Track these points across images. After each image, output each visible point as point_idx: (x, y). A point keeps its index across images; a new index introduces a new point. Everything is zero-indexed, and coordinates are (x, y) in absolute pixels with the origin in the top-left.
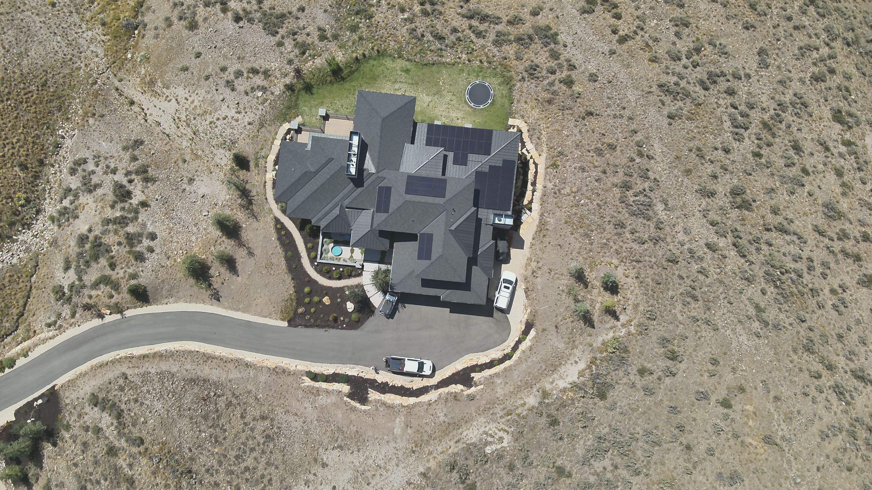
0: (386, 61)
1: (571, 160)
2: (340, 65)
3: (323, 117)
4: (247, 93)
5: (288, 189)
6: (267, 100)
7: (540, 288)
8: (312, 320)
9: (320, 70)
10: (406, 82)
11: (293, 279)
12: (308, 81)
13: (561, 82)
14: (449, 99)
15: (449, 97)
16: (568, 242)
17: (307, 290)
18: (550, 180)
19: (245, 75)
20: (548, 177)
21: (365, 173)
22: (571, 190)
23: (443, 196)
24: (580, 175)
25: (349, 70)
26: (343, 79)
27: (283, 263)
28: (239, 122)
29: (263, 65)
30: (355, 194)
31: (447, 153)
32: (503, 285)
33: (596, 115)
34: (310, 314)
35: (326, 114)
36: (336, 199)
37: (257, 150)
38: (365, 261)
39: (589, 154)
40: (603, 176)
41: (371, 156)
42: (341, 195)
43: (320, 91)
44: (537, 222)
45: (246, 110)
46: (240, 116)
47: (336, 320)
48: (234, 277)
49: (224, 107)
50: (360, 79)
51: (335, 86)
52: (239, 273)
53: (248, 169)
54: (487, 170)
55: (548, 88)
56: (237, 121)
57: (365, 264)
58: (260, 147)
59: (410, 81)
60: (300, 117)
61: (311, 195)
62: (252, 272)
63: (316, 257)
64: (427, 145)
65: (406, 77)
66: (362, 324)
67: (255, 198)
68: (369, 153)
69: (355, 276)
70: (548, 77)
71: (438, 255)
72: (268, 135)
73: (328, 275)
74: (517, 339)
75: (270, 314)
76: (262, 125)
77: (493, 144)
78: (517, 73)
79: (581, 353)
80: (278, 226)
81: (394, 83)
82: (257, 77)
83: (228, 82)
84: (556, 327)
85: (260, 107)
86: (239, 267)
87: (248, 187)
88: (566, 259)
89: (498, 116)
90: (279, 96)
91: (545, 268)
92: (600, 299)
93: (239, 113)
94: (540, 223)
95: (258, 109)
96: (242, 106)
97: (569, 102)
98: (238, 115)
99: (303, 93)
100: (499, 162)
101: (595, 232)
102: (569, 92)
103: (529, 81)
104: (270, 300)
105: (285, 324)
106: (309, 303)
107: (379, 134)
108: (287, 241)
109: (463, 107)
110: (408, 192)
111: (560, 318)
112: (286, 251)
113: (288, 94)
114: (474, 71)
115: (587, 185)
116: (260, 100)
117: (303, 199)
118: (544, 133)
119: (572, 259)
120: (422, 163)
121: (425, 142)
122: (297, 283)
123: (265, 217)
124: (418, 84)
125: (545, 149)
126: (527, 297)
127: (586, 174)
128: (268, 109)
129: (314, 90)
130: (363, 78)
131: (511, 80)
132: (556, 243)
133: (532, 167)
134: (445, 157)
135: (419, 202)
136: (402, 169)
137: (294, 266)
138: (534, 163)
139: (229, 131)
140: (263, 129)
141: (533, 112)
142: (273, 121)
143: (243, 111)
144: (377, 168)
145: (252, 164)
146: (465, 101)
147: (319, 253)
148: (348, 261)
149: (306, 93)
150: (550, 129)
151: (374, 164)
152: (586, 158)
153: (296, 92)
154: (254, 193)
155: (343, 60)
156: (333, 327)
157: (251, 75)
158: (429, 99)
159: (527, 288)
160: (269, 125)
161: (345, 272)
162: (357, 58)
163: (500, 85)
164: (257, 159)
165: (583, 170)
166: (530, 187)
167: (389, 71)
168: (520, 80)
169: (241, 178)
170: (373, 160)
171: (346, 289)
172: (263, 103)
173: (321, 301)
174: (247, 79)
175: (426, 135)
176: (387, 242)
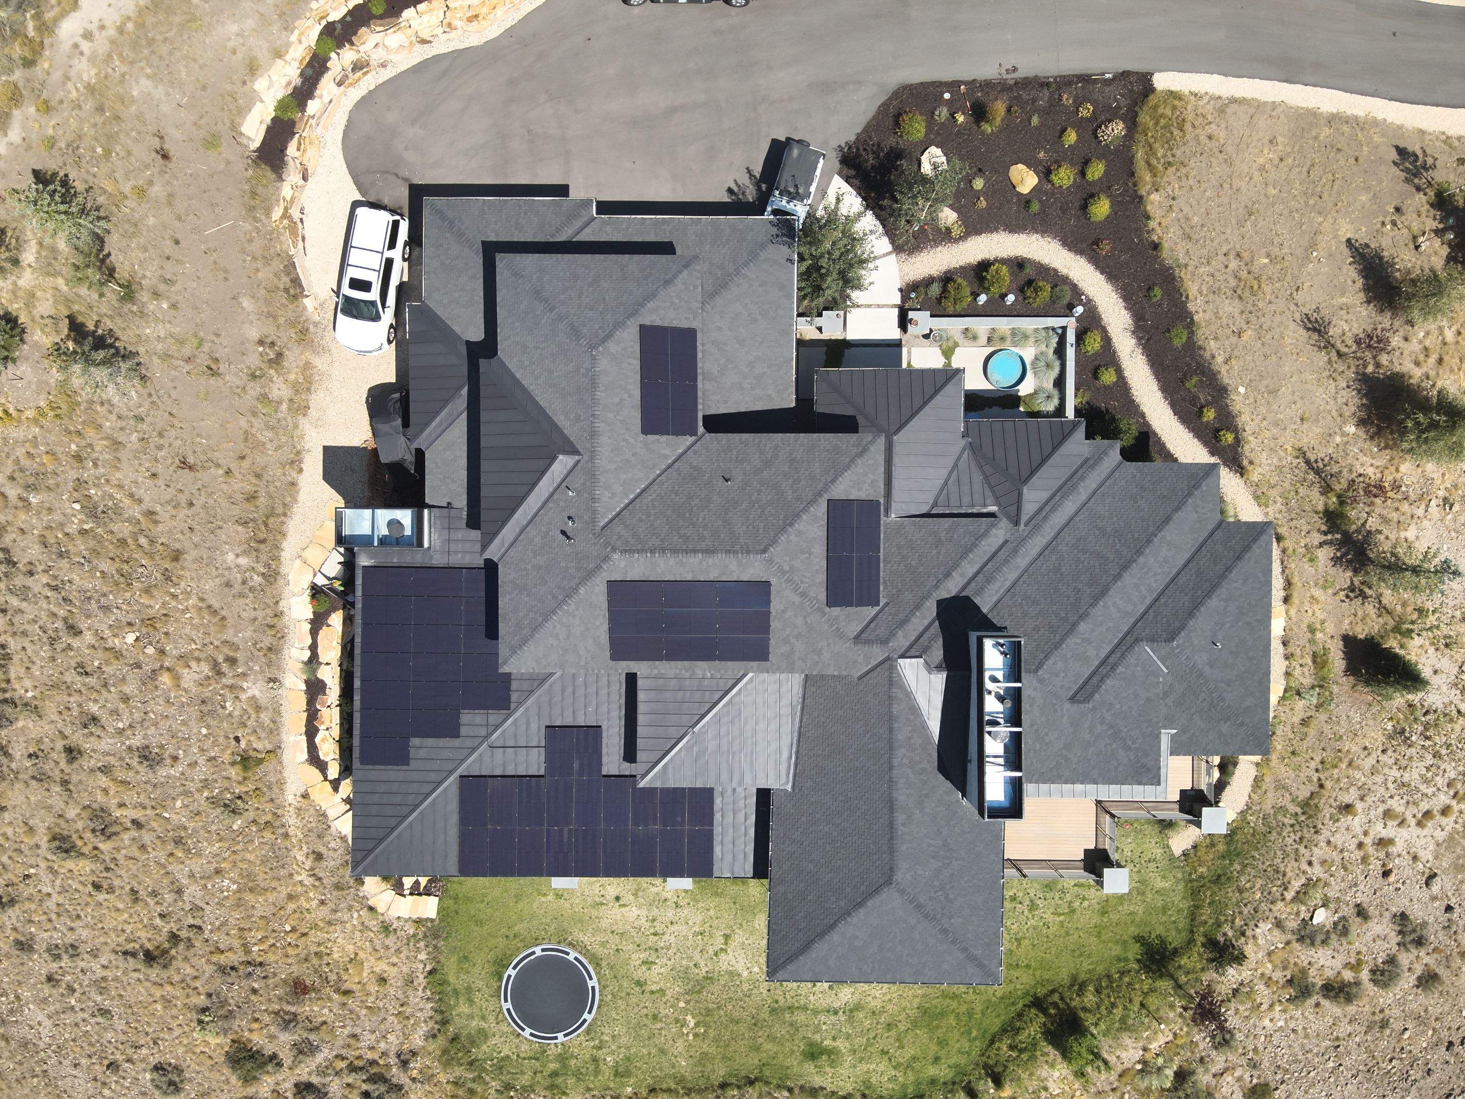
0: (892, 1079)
1: (191, 786)
2: (1053, 1053)
3: (1110, 864)
4: (1361, 912)
5: (1229, 569)
6: (1297, 899)
7: (246, 303)
8: (1067, 99)
9: (1125, 1026)
10: (816, 1012)
11: (1156, 246)
12: (1165, 985)
13: (274, 1057)
14: (656, 969)
15: (656, 976)
16: (161, 482)
17: (1102, 209)
18: (258, 709)
19: (1365, 975)
20: (265, 717)
21: (938, 653)
22: (177, 678)
23: (614, 587)
24: (154, 737)
25: (1022, 1037)
26: (1038, 1003)
27: (1197, 306)
28: (1381, 810)
29: (1309, 1012)
30: (969, 568)
31: (627, 768)
32: (374, 295)
33: (134, 955)
34: (1080, 125)
35: (1100, 875)
36: (1038, 543)
37: (1322, 716)
38: (898, 344)
39: (137, 814)
40: (77, 738)
41: (924, 727)
42: (1022, 561)
43: (1117, 950)
44: (289, 547)
45: (1359, 854)
46: (1379, 830)
47: (979, 113)
48: (1362, 236)
49: (1426, 855)
50: (978, 1008)
51: (1064, 976)
52: (1346, 251)
53: (1349, 642)
54: (466, 717)
55: (312, 1037)
56: (1388, 814)
57: (894, 333)
58: (1312, 732)
59: (800, 1017)
60: (1177, 850)
61: (1139, 552)
62: (1307, 258)
63: (1080, 337)
64: (710, 791)
65: (817, 1029)
66: (883, 109)
67: (1317, 538)
68: (929, 737)
69: (928, 282)
70: (322, 1071)
71: (612, 346)
72: (1285, 773)
73: (1029, 271)
74: (312, 106)
75: (1222, 111)
76: (1309, 806)
77: (454, 819)
78: (427, 1078)
79: (73, 73)
80: (1230, 438)
81: (858, 1007)
82: (1329, 973)
83: (1419, 942)
84: (165, 157)
85: (1317, 871)
86: (1351, 278)
87: (1344, 577)
88: (161, 418)
89: (480, 923)
90: (1256, 916)
91: (232, 377)
92: (27, 279)
93: (1382, 843)
94: (277, 547)
95: (1323, 862)
96: (1375, 866)
97: (235, 993)
98: (1384, 833)
99: (1175, 939)
100: (422, 753)
101: (73, 529)
102: (240, 1023)
103: (384, 1054)
104: (1229, 162)
105: (1162, 81)
106: (1086, 163)
107: (900, 818)
108: (1192, 383)
109: (604, 944)
110: (762, 589)
111: (157, 190)
112: (1192, 347)
113: (1227, 928)
114: (578, 1075)
115: (126, 699)
116: (1317, 896)
117: (1169, 533)
118: (304, 877)
119: (139, 419)
120: (718, 718)
121: (718, 802)
122: (1138, 231)
123: (1280, 468)
124: (773, 1011)
125: (291, 820)
126: (290, 267)
127: (136, 742)
128: (1290, 868)
129: (1134, 951)
130: (970, 1014)
131: (445, 1052)
132: (204, 476)
133: (329, 750)
134: (630, 754)
135: (709, 552)
136: (793, 684)
137: (1158, 292)
138: (322, 766)
139: (1413, 776)
140: (1304, 793)
141: (351, 948)
142: (1270, 826)
143: (1371, 850)
144: (893, 681)
145: (1337, 661)
146: (598, 965)
147: (1070, 353)
148: (958, 337)
149: (1163, 942)
150: (284, 891)
151: (909, 695)
152: (143, 799)
153: (1200, 940)
154: (1324, 555)
155: (1044, 1071)
156: (987, 85)
157: (1348, 976)
158: (727, 962)
159: (295, 297)
160: (1282, 809)
161: (967, 291)
162: (998, 1082)
163: (484, 1034)
164: (1321, 683)
165: (147, 756)
166: (330, 676)
167: (880, 1044)
168: (414, 1054)
169: (1370, 609)
170: (915, 710)
171: (956, 232)
172: (1309, 884)
173: (1046, 174)
174: (1359, 963)
175: (717, 830)
176: (824, 404)
